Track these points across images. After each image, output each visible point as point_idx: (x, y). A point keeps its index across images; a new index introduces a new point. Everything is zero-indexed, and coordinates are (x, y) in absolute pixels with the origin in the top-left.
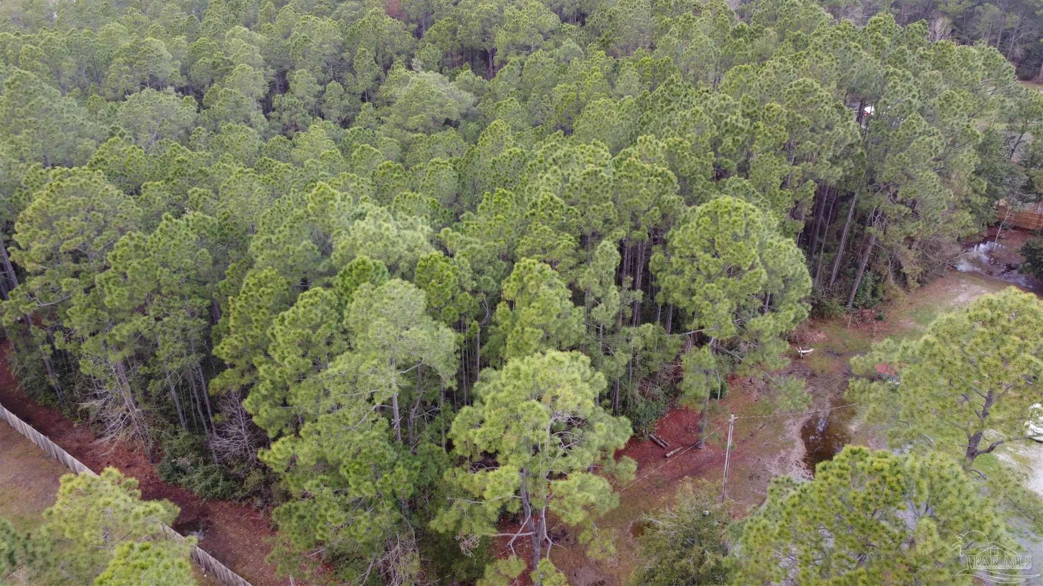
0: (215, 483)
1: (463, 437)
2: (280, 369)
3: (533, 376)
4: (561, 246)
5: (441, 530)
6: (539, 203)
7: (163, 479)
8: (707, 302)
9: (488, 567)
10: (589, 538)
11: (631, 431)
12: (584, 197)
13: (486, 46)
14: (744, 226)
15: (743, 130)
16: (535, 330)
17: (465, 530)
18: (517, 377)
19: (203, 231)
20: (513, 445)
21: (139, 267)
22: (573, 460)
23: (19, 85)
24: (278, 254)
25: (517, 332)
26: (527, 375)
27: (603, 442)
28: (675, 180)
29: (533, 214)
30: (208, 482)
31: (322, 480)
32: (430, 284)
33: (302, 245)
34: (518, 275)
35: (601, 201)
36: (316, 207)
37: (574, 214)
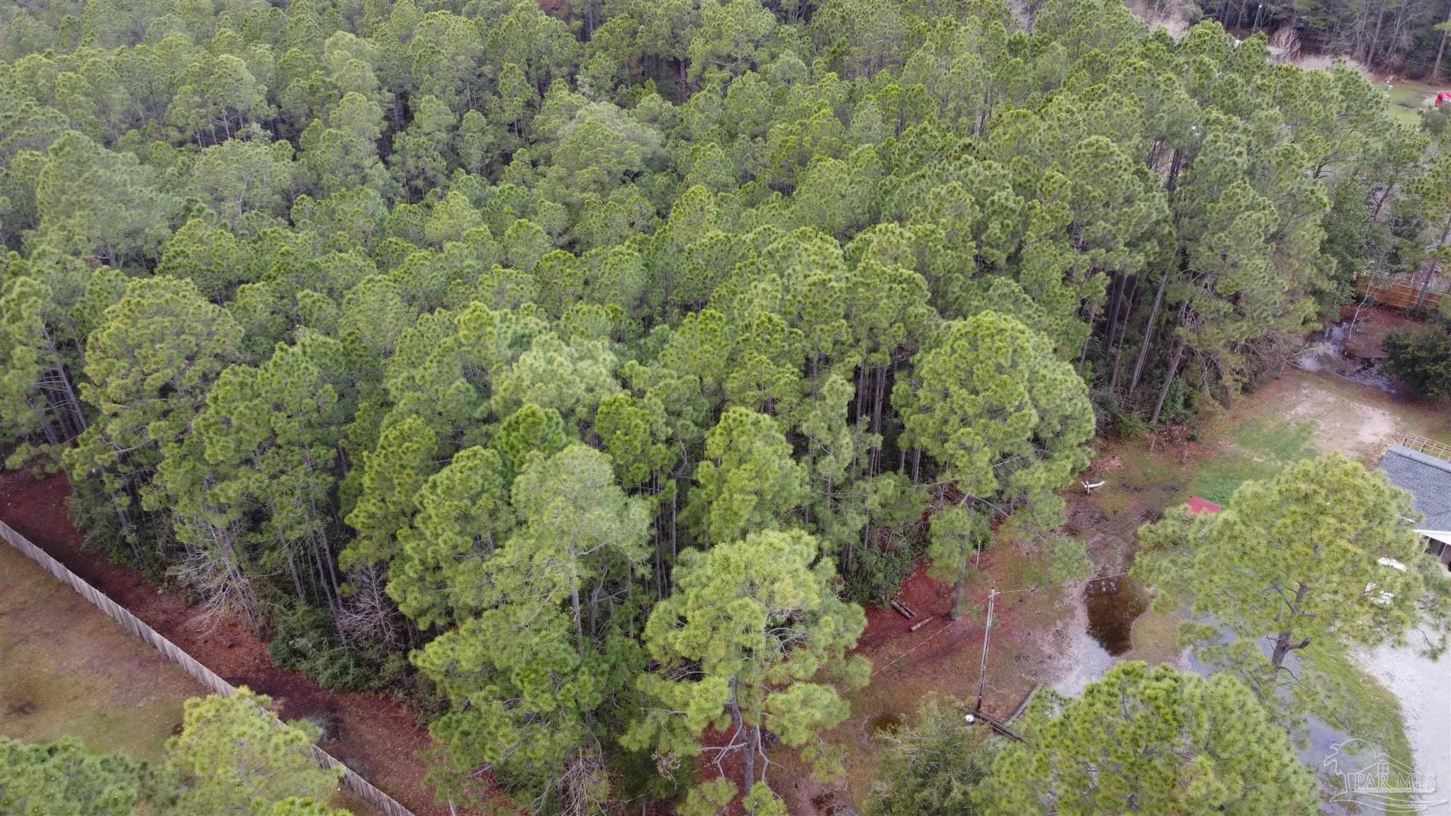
0: (345, 670)
1: (661, 642)
2: (433, 547)
3: (746, 568)
4: (782, 382)
5: (635, 748)
6: (754, 325)
7: (277, 663)
8: (962, 451)
9: (692, 792)
10: (813, 755)
13: (678, 53)
14: (1010, 354)
15: (1014, 212)
16: (746, 497)
17: (663, 746)
18: (726, 568)
19: (326, 361)
20: (721, 652)
21: (247, 412)
22: (796, 668)
23: (69, 152)
24: (423, 397)
25: (724, 500)
26: (738, 567)
27: (831, 641)
28: (925, 286)
29: (747, 340)
30: (336, 669)
31: (490, 692)
32: (615, 436)
33: (453, 386)
34: (725, 428)
35: (831, 318)
36: (471, 335)
37: (797, 338)
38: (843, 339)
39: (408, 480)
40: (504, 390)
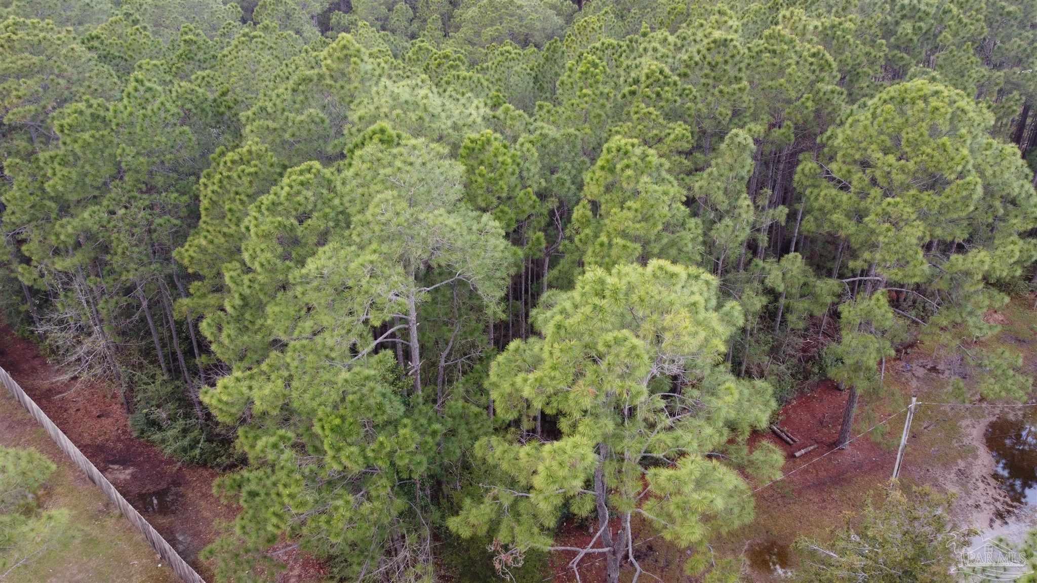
0: (194, 444)
1: (506, 387)
2: (250, 276)
3: (627, 294)
4: (672, 137)
5: (466, 533)
6: (643, 78)
7: (135, 434)
8: (887, 225)
10: (702, 568)
11: (774, 404)
12: (707, 76)
14: (948, 116)
15: (927, 14)
16: (629, 244)
17: (502, 536)
18: (600, 294)
19: (189, 106)
20: (587, 403)
21: (91, 140)
22: (686, 438)
24: (272, 125)
25: (602, 245)
26: (615, 292)
27: (733, 415)
28: (835, 65)
29: (633, 93)
30: (186, 442)
31: (282, 438)
32: (477, 171)
33: (306, 112)
34: (608, 161)
35: (731, 83)
36: (334, 66)
37: (691, 96)
38: (744, 105)
39: (241, 207)
40: (360, 118)
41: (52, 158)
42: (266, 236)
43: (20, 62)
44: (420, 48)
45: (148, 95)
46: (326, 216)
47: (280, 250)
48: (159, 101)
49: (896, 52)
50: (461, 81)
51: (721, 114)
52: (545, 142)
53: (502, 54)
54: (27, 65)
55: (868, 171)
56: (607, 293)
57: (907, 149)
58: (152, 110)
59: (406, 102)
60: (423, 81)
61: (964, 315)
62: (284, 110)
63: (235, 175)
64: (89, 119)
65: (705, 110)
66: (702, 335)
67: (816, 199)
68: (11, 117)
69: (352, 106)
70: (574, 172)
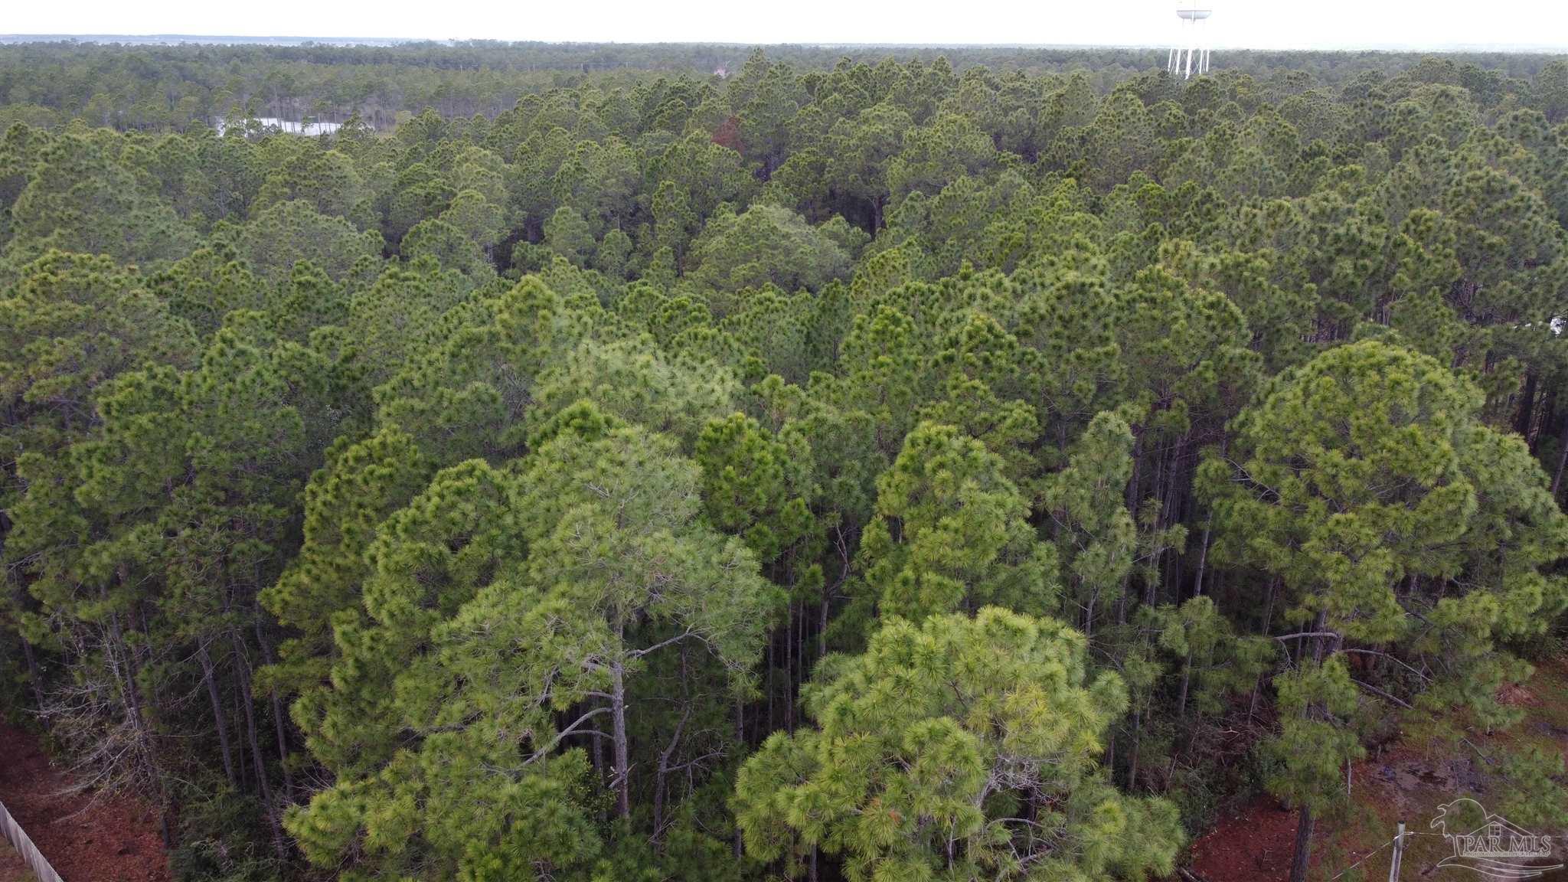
1: (761, 808)
4: (1009, 421)
6: (964, 338)
8: (1336, 555)
12: (1057, 335)
13: (873, 189)
14: (1416, 394)
15: (1374, 248)
16: (946, 581)
18: (906, 660)
19: (295, 377)
20: (888, 834)
21: (151, 426)
24: (418, 404)
26: (929, 657)
27: (1118, 854)
28: (1243, 320)
32: (722, 474)
33: (469, 387)
34: (912, 458)
35: (1093, 345)
36: (513, 322)
37: (1035, 364)
38: (1114, 377)
39: (365, 526)
40: (549, 397)
41: (90, 452)
42: (400, 571)
43: (57, 313)
44: (641, 294)
45: (240, 362)
46: (491, 541)
47: (420, 592)
48: (254, 369)
49: (1332, 300)
50: (699, 342)
51: (1080, 390)
52: (821, 431)
53: (761, 303)
54: (67, 317)
55: (1303, 473)
56: (917, 659)
57: (1359, 442)
58: (243, 383)
59: (618, 373)
60: (643, 343)
61: (1467, 693)
62: (437, 384)
63: (359, 479)
64: (150, 395)
65: (1057, 384)
66: (1065, 725)
67: (1229, 514)
68: (35, 392)
69: (538, 379)
70: (865, 474)
